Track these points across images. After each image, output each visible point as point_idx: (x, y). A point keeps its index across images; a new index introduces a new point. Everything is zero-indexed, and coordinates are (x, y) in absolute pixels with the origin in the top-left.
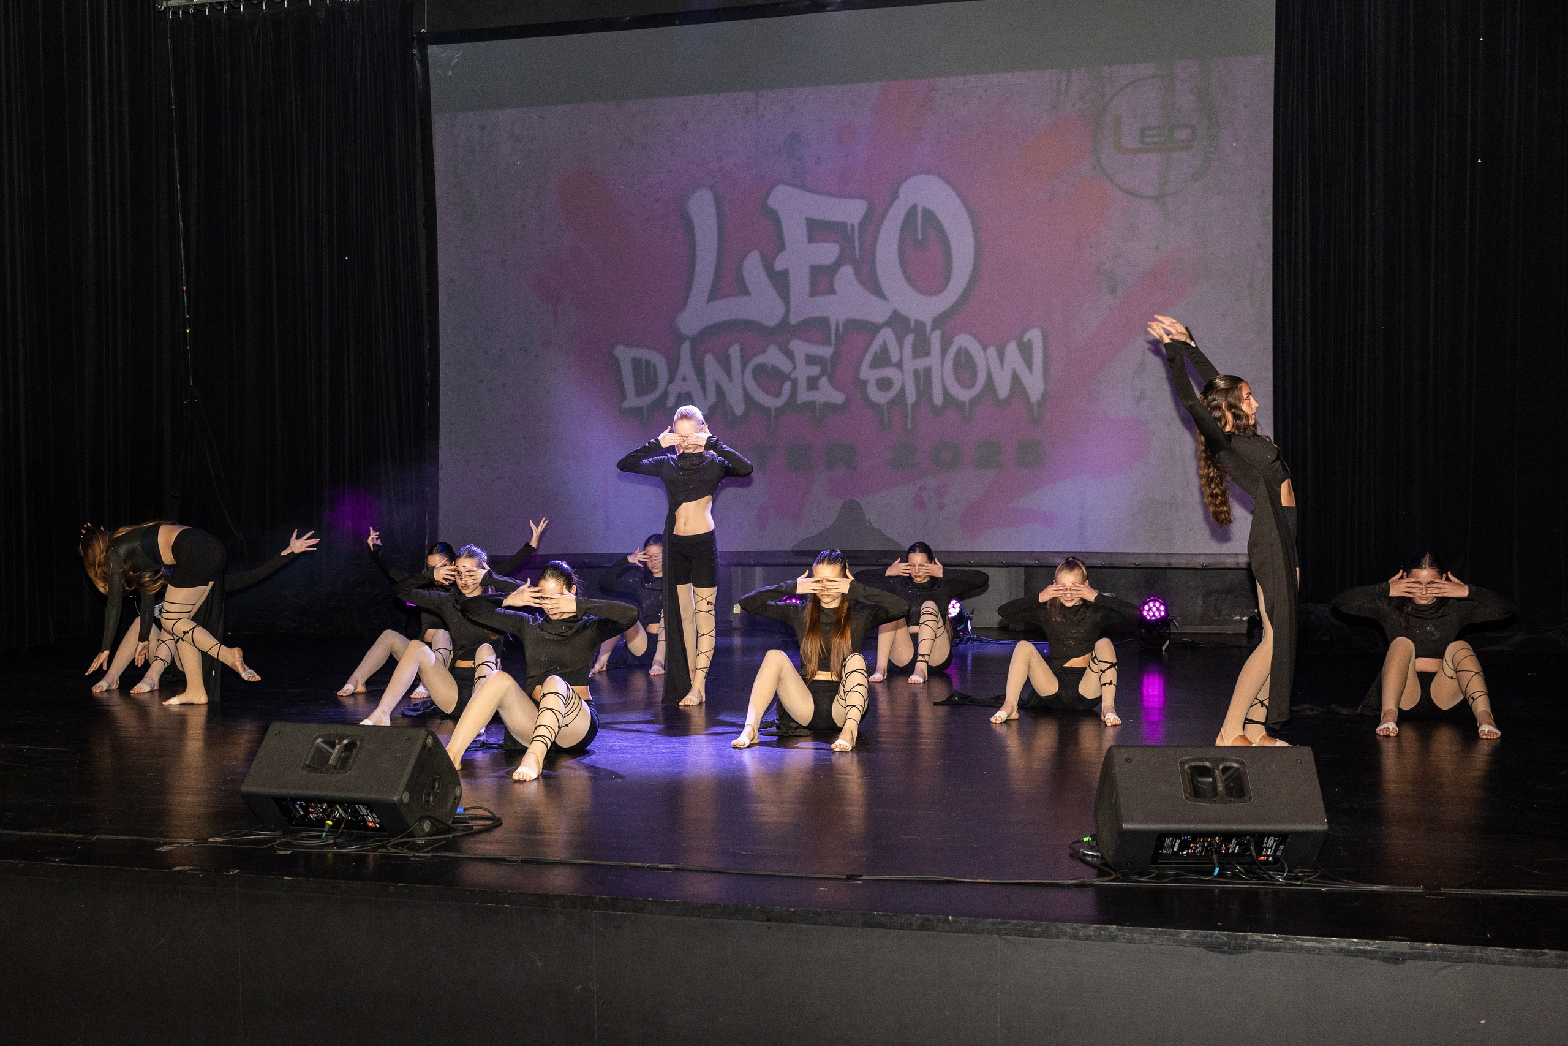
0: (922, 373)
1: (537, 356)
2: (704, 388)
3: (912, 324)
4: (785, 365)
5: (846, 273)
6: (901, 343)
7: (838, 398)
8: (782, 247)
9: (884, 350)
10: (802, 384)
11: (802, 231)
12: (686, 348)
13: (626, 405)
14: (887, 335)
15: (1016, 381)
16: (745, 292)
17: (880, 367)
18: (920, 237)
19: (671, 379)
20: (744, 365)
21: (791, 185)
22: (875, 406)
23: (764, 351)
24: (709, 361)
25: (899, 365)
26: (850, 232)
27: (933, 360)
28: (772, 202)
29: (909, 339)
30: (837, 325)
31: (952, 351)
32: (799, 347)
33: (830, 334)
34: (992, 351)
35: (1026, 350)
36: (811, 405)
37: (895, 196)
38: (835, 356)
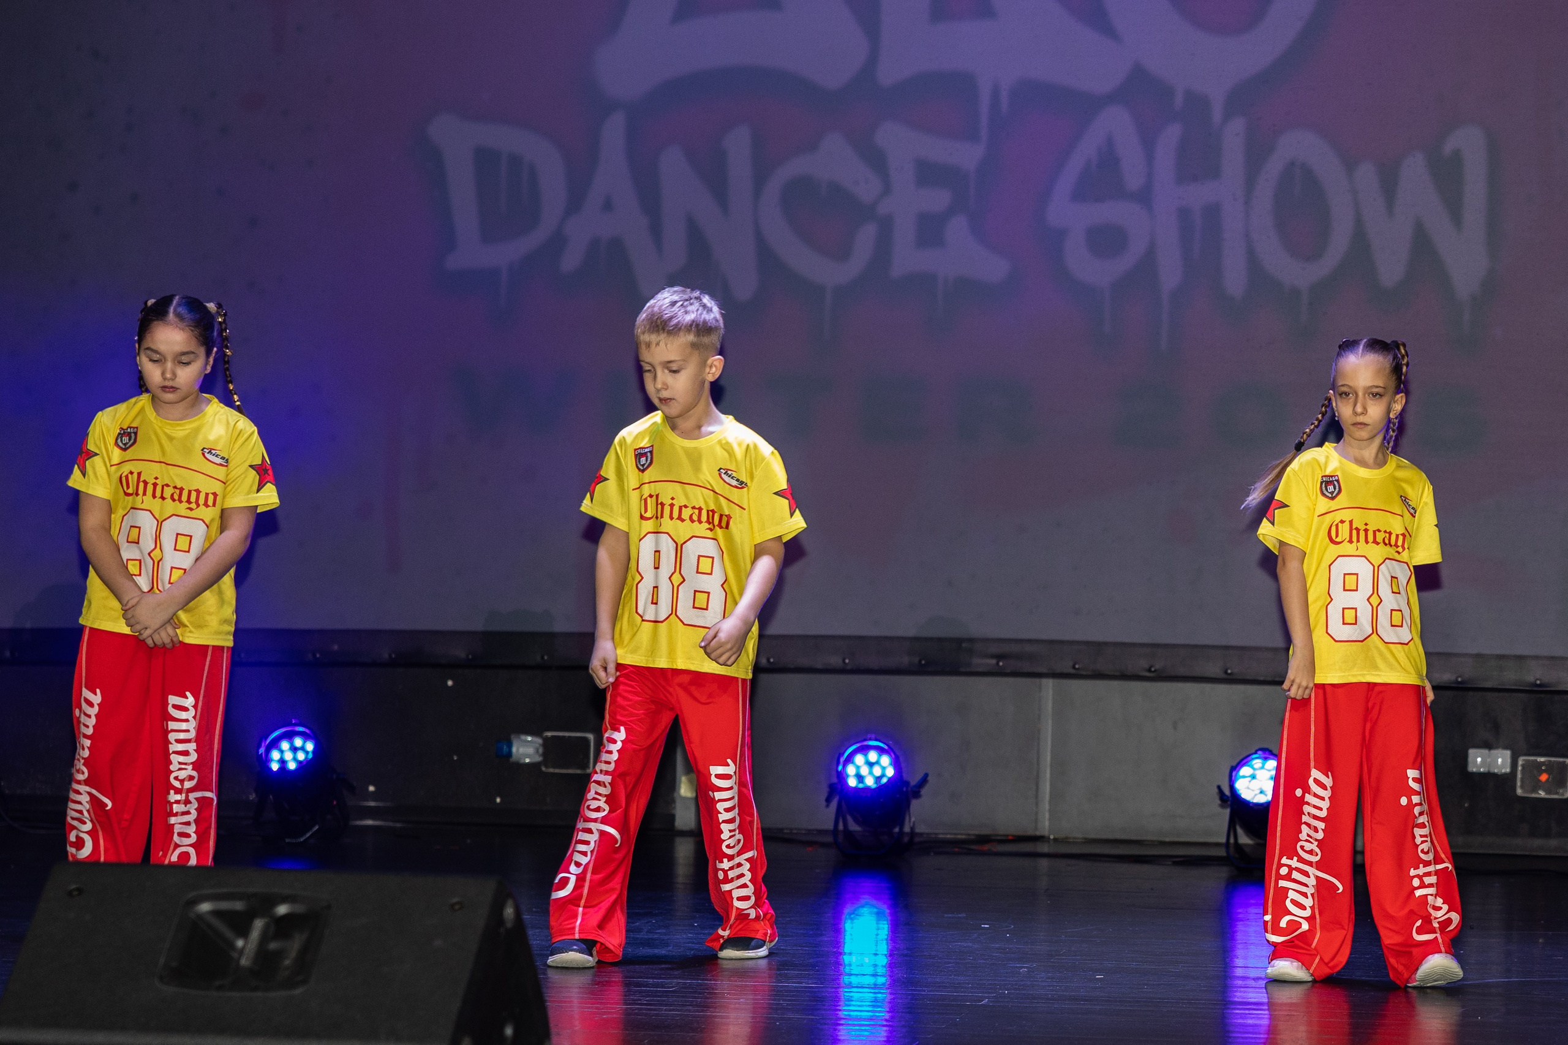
0: (1197, 218)
2: (656, 234)
3: (1179, 100)
4: (864, 186)
6: (1148, 143)
7: (993, 268)
10: (904, 233)
12: (614, 131)
15: (1422, 247)
17: (1098, 199)
19: (575, 204)
20: (760, 181)
22: (1082, 291)
23: (812, 146)
24: (673, 165)
25: (1144, 197)
29: (1170, 137)
30: (996, 94)
31: (1274, 167)
34: (1367, 174)
35: (1447, 176)
36: (922, 282)
38: (988, 168)
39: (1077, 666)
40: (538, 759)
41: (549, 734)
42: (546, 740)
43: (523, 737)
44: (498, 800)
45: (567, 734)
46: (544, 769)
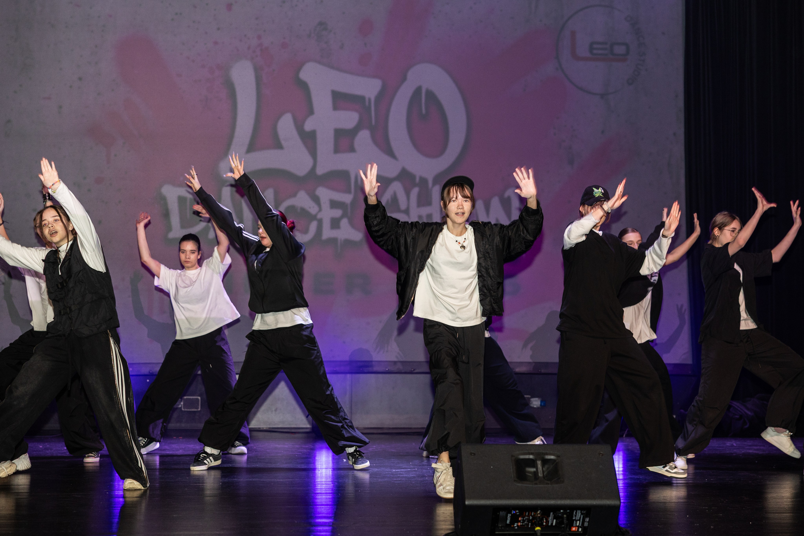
3: (417, 180)
4: (313, 209)
5: (364, 136)
6: (408, 194)
7: (356, 236)
8: (311, 112)
9: (395, 200)
10: (326, 224)
11: (328, 101)
12: (226, 192)
13: (171, 235)
16: (280, 146)
18: (424, 111)
21: (319, 63)
23: (295, 195)
25: (407, 211)
26: (367, 103)
27: (434, 209)
28: (303, 75)
29: (415, 192)
32: (324, 193)
33: (349, 186)
34: (480, 203)
35: (506, 203)
36: (333, 241)
37: (404, 79)
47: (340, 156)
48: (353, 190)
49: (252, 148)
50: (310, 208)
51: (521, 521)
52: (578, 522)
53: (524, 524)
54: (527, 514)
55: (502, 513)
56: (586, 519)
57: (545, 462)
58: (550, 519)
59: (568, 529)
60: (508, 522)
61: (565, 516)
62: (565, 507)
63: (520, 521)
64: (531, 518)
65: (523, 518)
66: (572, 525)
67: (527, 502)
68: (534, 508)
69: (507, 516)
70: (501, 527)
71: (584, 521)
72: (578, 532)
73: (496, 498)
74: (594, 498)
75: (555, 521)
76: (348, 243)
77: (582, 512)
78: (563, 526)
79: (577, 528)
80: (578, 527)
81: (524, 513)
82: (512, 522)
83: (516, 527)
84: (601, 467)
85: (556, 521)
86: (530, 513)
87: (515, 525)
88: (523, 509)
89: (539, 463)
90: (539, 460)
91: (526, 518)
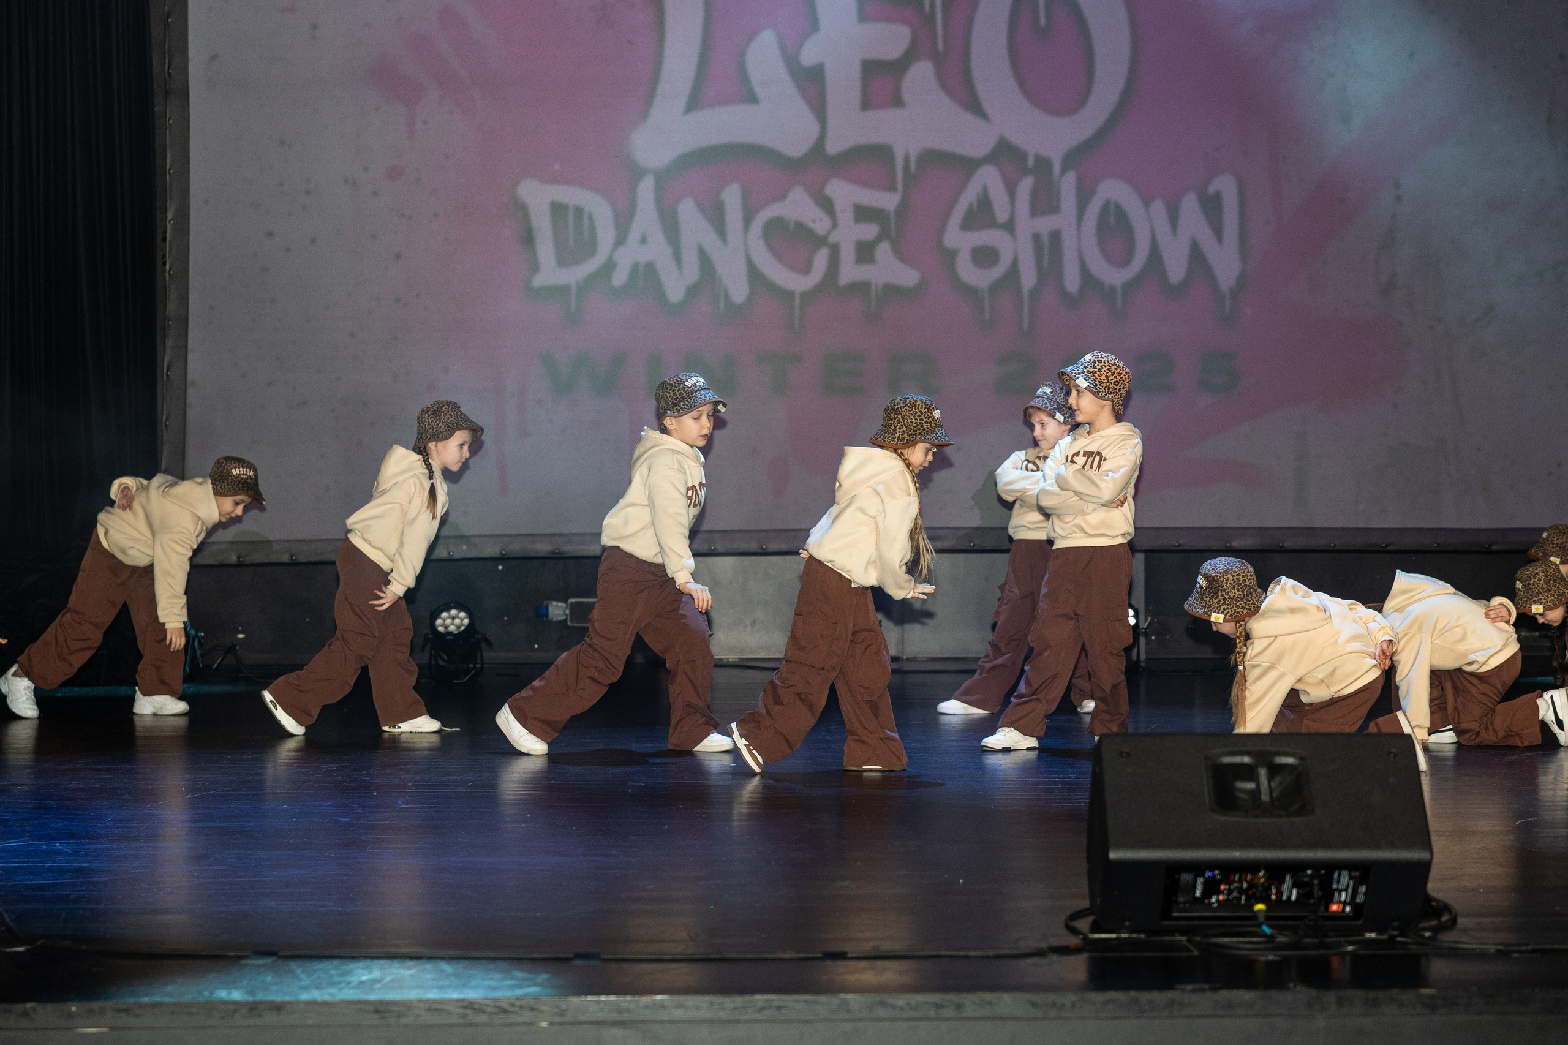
0: (1046, 240)
1: (375, 193)
2: (677, 257)
3: (1031, 162)
4: (819, 223)
5: (922, 72)
6: (1011, 190)
7: (908, 277)
8: (813, 25)
9: (985, 202)
10: (847, 254)
12: (646, 189)
13: (538, 281)
14: (989, 178)
15: (1197, 255)
16: (751, 98)
17: (978, 229)
18: (1043, 21)
19: (620, 240)
20: (748, 220)
22: (970, 292)
23: (783, 197)
24: (688, 211)
25: (1009, 227)
26: (927, 11)
27: (1064, 220)
29: (1026, 185)
30: (907, 160)
31: (1095, 206)
32: (842, 192)
33: (893, 174)
34: (1158, 208)
35: (1212, 206)
36: (861, 288)
38: (903, 208)
39: (972, 544)
40: (564, 617)
41: (573, 600)
42: (572, 604)
43: (554, 603)
44: (536, 646)
45: (586, 600)
46: (569, 624)
47: (871, 114)
48: (900, 185)
49: (695, 103)
50: (814, 221)
51: (1225, 892)
52: (1344, 895)
53: (1231, 897)
54: (1237, 877)
55: (1186, 877)
56: (1360, 888)
57: (1275, 770)
58: (1286, 887)
59: (1322, 908)
60: (1198, 893)
61: (1316, 882)
62: (1315, 865)
63: (1222, 892)
64: (1245, 885)
65: (1230, 885)
66: (1331, 901)
67: (1237, 854)
68: (1252, 867)
69: (1195, 881)
70: (1184, 903)
71: (1355, 892)
72: (1343, 914)
73: (1172, 846)
74: (1377, 846)
75: (1295, 892)
76: (891, 290)
77: (1353, 874)
78: (1312, 901)
79: (1341, 906)
80: (1345, 904)
81: (1232, 877)
82: (1207, 894)
83: (1214, 903)
84: (1391, 779)
85: (1298, 893)
86: (1244, 876)
87: (1213, 900)
88: (1229, 869)
89: (1263, 772)
90: (1262, 767)
91: (1236, 885)
